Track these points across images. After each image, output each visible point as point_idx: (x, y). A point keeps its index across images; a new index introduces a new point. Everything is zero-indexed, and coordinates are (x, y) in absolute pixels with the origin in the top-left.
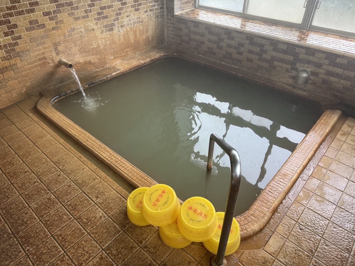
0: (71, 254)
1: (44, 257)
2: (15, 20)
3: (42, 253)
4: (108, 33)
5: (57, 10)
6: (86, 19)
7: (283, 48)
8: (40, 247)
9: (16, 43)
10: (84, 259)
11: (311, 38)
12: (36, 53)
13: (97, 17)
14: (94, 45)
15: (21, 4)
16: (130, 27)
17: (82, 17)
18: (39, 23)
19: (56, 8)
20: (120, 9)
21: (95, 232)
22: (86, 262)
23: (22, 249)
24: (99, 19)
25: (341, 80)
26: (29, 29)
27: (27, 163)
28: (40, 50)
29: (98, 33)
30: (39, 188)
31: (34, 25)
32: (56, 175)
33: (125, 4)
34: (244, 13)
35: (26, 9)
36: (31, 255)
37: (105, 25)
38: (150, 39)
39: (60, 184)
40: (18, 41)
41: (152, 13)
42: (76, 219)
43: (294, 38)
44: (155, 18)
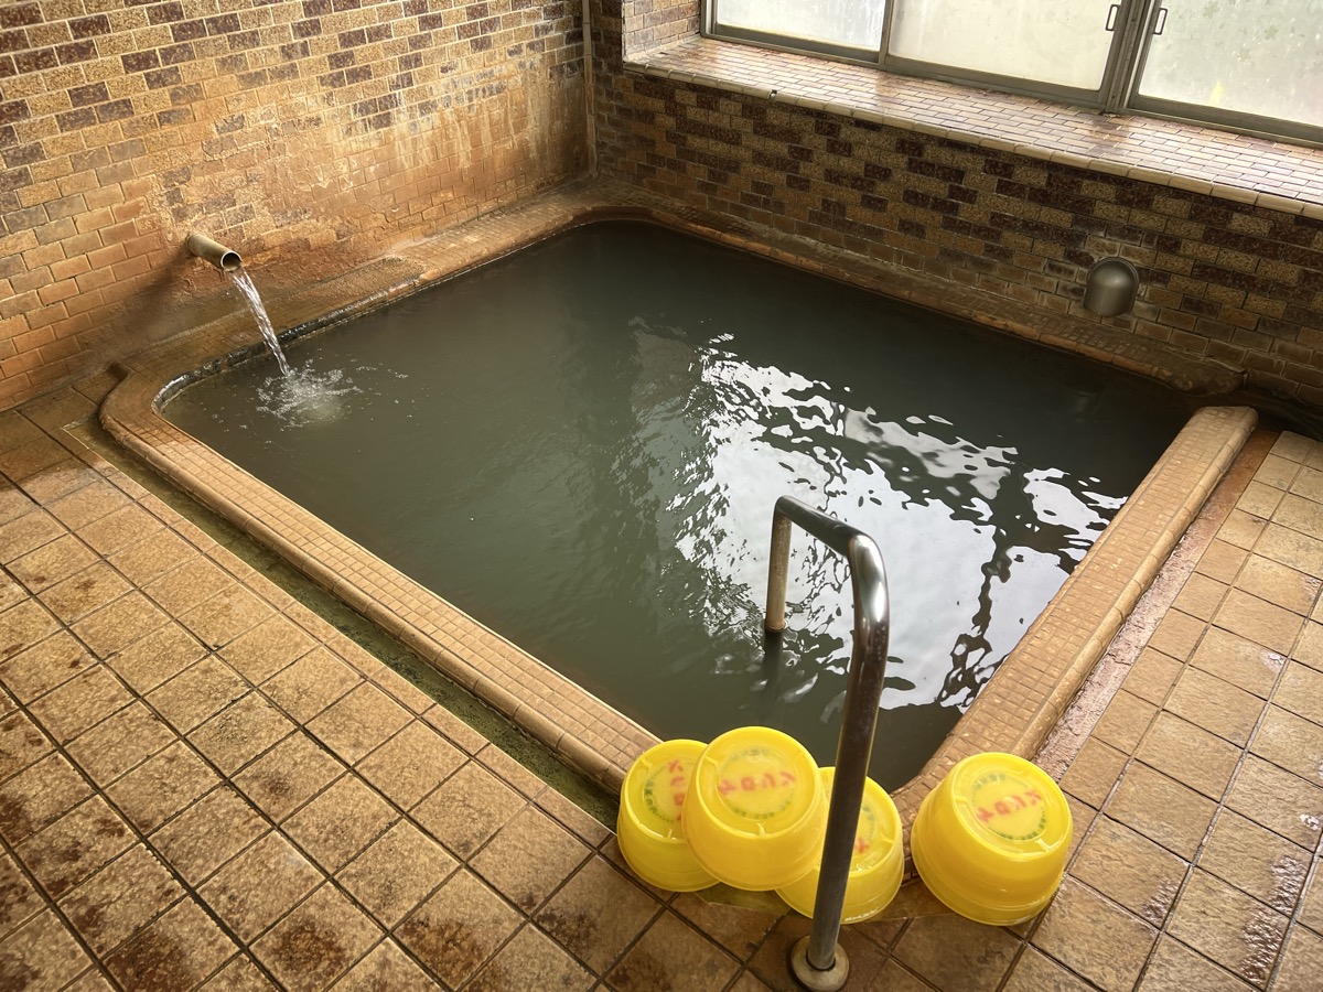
0: (268, 955)
1: (165, 969)
2: (19, 87)
3: (157, 954)
4: (372, 132)
5: (178, 46)
6: (287, 82)
7: (1032, 181)
8: (147, 935)
9: (20, 173)
10: (320, 970)
11: (1137, 143)
12: (98, 211)
13: (331, 75)
14: (321, 179)
15: (42, 29)
16: (456, 111)
17: (273, 72)
18: (108, 99)
19: (173, 40)
20: (417, 42)
21: (353, 871)
22: (325, 981)
23: (77, 944)
24: (336, 80)
25: (1252, 296)
26: (71, 122)
27: (77, 631)
28: (112, 199)
29: (333, 135)
30: (131, 721)
31: (88, 103)
32: (194, 671)
33: (434, 21)
34: (887, 55)
35: (61, 47)
36: (112, 965)
37: (360, 104)
38: (533, 155)
39: (210, 702)
40: (27, 166)
41: (539, 56)
42: (280, 830)
43: (1075, 143)
44: (551, 76)
